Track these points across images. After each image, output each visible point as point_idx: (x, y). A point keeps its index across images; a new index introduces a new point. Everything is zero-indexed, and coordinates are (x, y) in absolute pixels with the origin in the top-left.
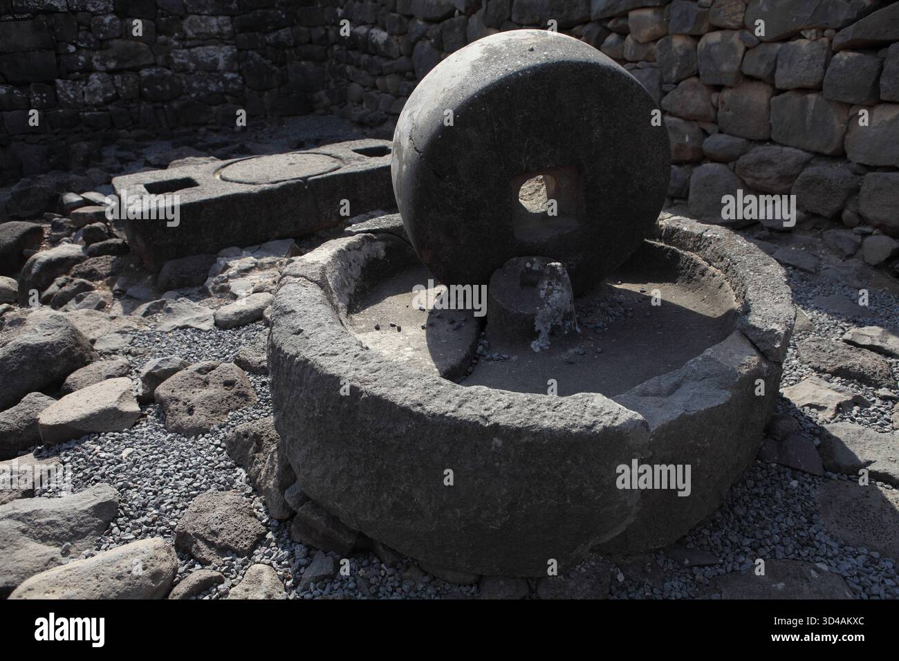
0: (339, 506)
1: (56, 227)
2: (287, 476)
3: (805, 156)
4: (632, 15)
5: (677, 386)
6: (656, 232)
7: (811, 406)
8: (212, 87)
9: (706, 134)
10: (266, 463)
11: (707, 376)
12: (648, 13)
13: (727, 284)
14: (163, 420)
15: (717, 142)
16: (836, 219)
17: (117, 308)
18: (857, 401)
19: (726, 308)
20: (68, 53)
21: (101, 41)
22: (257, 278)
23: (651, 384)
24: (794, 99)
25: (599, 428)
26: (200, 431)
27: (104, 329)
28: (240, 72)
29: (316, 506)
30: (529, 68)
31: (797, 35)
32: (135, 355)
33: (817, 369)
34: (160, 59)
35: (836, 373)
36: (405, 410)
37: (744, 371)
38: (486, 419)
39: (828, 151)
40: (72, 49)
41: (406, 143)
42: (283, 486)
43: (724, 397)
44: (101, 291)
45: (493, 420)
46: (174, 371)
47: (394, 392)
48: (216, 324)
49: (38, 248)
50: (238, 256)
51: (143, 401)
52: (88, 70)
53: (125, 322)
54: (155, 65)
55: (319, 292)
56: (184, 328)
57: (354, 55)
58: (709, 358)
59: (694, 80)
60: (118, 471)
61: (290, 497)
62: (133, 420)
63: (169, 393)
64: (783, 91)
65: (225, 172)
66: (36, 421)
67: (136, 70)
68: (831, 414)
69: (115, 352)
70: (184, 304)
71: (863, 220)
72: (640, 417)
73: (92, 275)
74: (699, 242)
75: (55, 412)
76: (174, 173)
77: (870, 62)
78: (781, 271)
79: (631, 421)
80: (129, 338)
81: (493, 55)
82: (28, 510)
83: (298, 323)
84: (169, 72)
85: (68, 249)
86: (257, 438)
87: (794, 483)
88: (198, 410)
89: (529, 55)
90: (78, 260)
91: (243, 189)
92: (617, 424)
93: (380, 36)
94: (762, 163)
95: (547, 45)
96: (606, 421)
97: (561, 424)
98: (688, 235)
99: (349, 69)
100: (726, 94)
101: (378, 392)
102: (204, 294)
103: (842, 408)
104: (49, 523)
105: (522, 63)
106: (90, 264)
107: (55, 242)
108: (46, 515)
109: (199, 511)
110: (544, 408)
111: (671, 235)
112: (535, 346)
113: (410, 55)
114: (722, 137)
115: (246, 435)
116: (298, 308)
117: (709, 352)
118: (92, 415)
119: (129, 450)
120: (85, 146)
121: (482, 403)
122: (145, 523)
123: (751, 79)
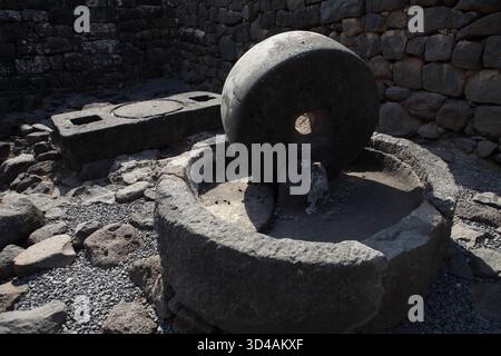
0: (204, 311)
1: (17, 144)
2: (169, 292)
3: (443, 98)
4: (344, 21)
5: (397, 234)
6: (370, 144)
7: (462, 239)
8: (106, 63)
9: (387, 86)
10: (155, 285)
11: (413, 228)
12: (353, 20)
13: (414, 172)
14: (89, 260)
15: (393, 90)
16: (462, 133)
17: (56, 192)
18: (487, 235)
19: (414, 186)
20: (22, 44)
21: (42, 38)
22: (138, 172)
23: (381, 234)
24: (436, 67)
25: (359, 262)
26: (112, 265)
27: (50, 205)
28: (121, 54)
29: (188, 311)
30: (303, 53)
31: (436, 32)
32: (70, 220)
33: (461, 218)
34: (75, 48)
35: (473, 220)
36: (245, 255)
37: (435, 224)
38: (293, 259)
39: (455, 95)
40: (25, 42)
41: (231, 96)
42: (167, 299)
43: (424, 240)
44: (46, 182)
45: (298, 259)
46: (94, 230)
47: (237, 244)
48: (116, 200)
49: (6, 157)
50: (127, 160)
51: (77, 248)
52: (34, 54)
53: (62, 200)
54: (73, 51)
55: (184, 183)
56: (98, 203)
57: (186, 44)
58: (413, 217)
59: (379, 57)
60: (64, 292)
61: (172, 306)
62: (72, 260)
63: (93, 243)
64: (429, 62)
65: (117, 112)
66: (13, 263)
67: (62, 54)
68: (473, 244)
69: (57, 218)
70: (97, 189)
71: (476, 132)
72: (382, 254)
73: (40, 172)
74: (395, 149)
75: (25, 257)
76: (86, 112)
77: (477, 46)
78: (445, 165)
79: (377, 257)
80: (65, 210)
81: (281, 46)
82: (11, 319)
83: (174, 203)
84: (80, 55)
85: (25, 157)
86: (148, 269)
87: (459, 285)
88: (111, 253)
89: (303, 46)
90: (31, 163)
91: (128, 121)
92: (369, 259)
93: (201, 33)
94: (419, 102)
95: (311, 40)
96: (363, 257)
97: (337, 261)
98: (388, 145)
99: (183, 52)
100: (398, 64)
101: (227, 244)
102: (107, 182)
103: (479, 240)
104: (25, 327)
105: (298, 51)
106: (39, 165)
107: (17, 153)
108: (23, 322)
109: (117, 316)
110: (326, 251)
111: (378, 144)
112: (308, 211)
113: (217, 44)
114: (396, 88)
115: (141, 267)
116: (173, 194)
117: (413, 213)
118: (48, 258)
119: (70, 279)
120: (32, 97)
121: (290, 249)
122: (83, 324)
123: (411, 56)
